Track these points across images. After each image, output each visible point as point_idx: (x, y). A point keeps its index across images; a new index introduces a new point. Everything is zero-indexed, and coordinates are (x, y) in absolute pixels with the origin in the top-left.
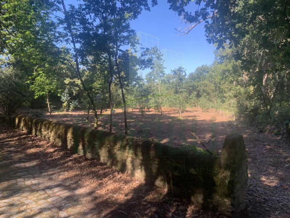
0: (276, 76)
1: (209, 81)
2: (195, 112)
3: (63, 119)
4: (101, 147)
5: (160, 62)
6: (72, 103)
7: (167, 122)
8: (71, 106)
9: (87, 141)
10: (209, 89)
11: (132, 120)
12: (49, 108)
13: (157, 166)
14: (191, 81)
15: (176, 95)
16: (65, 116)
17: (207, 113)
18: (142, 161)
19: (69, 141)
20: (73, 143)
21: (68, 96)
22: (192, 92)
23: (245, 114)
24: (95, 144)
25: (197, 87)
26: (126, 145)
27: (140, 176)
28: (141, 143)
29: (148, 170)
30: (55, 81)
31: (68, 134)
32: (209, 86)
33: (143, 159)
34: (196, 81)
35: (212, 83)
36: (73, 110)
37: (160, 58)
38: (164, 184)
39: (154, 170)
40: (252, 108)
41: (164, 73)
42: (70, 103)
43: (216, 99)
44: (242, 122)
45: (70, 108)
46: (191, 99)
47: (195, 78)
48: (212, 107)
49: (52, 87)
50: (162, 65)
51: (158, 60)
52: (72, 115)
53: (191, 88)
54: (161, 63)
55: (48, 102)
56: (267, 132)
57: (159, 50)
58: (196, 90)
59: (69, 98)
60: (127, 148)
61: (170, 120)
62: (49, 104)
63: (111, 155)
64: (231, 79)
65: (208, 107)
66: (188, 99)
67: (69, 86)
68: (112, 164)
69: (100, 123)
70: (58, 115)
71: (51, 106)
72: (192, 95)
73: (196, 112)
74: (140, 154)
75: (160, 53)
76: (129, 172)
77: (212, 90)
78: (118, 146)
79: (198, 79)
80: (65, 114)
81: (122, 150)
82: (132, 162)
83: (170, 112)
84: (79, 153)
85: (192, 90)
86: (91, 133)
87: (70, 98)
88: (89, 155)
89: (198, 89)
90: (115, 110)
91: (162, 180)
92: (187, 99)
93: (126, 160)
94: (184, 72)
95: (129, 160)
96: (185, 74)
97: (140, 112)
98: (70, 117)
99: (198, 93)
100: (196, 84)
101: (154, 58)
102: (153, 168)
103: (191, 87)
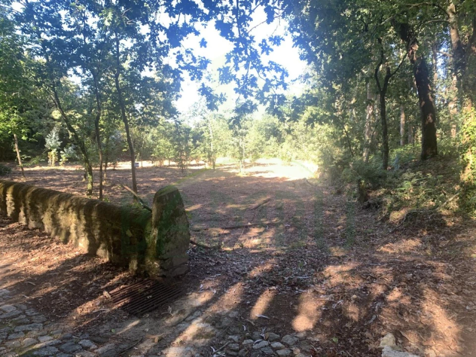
2: (271, 166)
3: (45, 178)
4: (43, 212)
6: (64, 151)
7: (216, 182)
8: (62, 156)
9: (30, 204)
12: (19, 159)
13: (99, 231)
15: (233, 138)
16: (52, 172)
17: (288, 167)
18: (86, 225)
19: (9, 206)
20: (13, 208)
21: (58, 139)
23: (329, 167)
24: (38, 209)
26: (69, 207)
27: (83, 245)
28: (85, 203)
29: (91, 237)
30: (15, 115)
31: (7, 195)
33: (86, 224)
36: (66, 163)
38: (106, 252)
39: (97, 237)
40: (340, 159)
42: (61, 152)
43: (307, 144)
44: (326, 180)
45: (61, 160)
46: (268, 145)
48: (297, 157)
49: (9, 126)
52: (64, 170)
55: (17, 150)
56: (346, 193)
59: (59, 143)
60: (70, 211)
61: (223, 178)
62: (20, 153)
63: (55, 222)
65: (289, 158)
66: (264, 145)
67: (60, 123)
68: (56, 234)
69: (105, 184)
70: (41, 170)
71: (23, 156)
73: (273, 166)
74: (83, 217)
76: (74, 242)
77: (301, 131)
78: (61, 208)
80: (53, 170)
81: (66, 213)
82: (76, 229)
83: (232, 166)
84: (20, 222)
86: (33, 193)
87: (61, 144)
88: (32, 224)
90: (138, 163)
91: (104, 248)
93: (69, 227)
95: (73, 226)
98: (59, 174)
99: (280, 136)
102: (95, 234)
103: (269, 125)
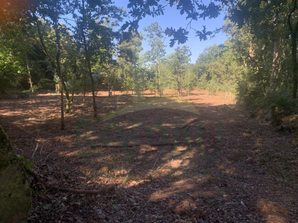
0: (283, 54)
1: (221, 62)
2: (201, 95)
5: (160, 39)
10: (220, 71)
11: (124, 103)
12: (32, 88)
14: (202, 62)
15: (174, 75)
17: (213, 96)
22: (202, 74)
23: (244, 96)
25: (208, 69)
32: (220, 67)
34: (207, 62)
35: (224, 65)
37: (161, 35)
40: (252, 90)
41: (164, 51)
43: (227, 81)
44: (241, 106)
46: (200, 81)
47: (206, 59)
48: (220, 90)
50: (163, 42)
51: (159, 37)
53: (201, 70)
54: (162, 41)
55: (30, 82)
56: (259, 117)
57: (160, 26)
58: (206, 72)
62: (32, 84)
64: (234, 57)
65: (214, 90)
69: (83, 105)
72: (202, 77)
73: (203, 96)
75: (161, 29)
77: (223, 72)
79: (209, 60)
80: (57, 95)
85: (202, 72)
89: (208, 71)
90: (111, 92)
92: (196, 81)
94: (189, 51)
96: (190, 53)
97: (137, 94)
99: (209, 75)
100: (206, 65)
101: (154, 35)
103: (201, 68)
